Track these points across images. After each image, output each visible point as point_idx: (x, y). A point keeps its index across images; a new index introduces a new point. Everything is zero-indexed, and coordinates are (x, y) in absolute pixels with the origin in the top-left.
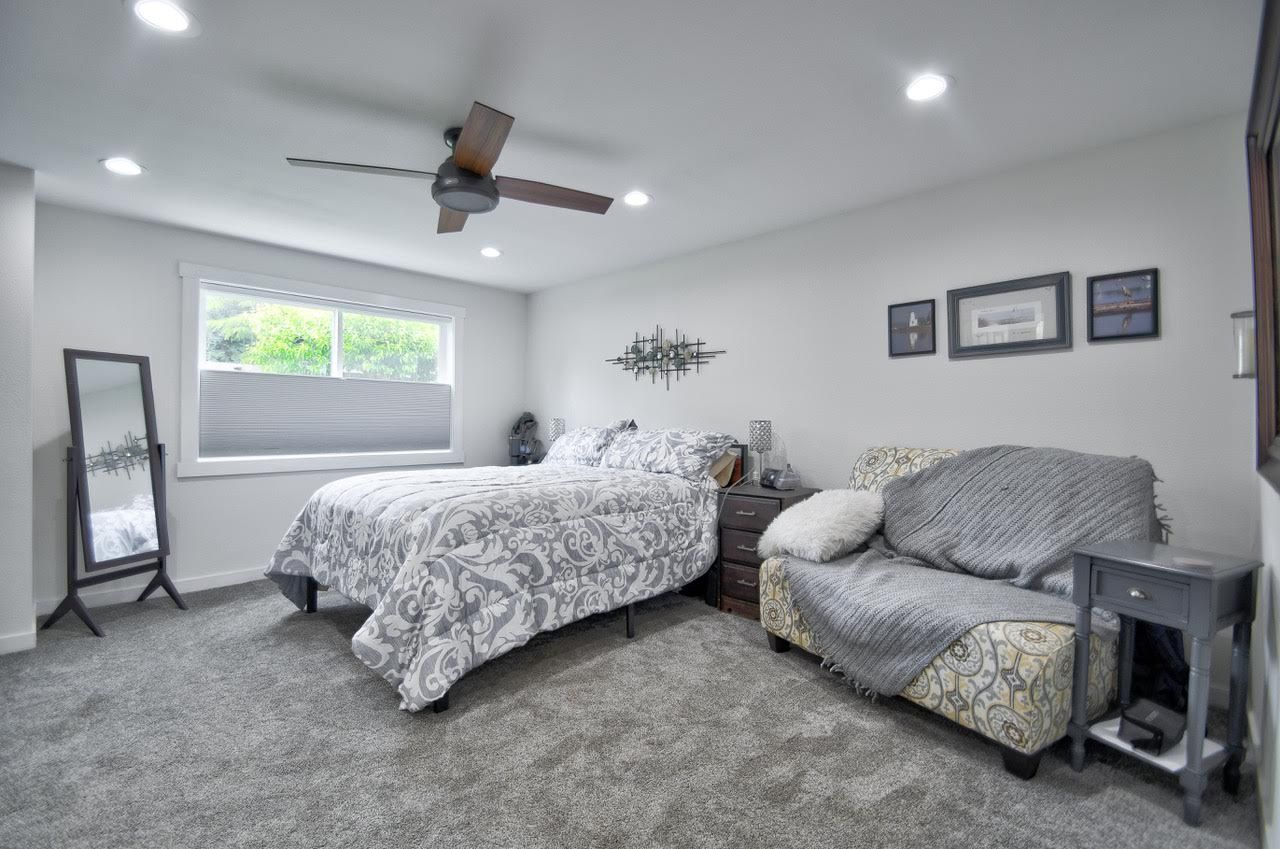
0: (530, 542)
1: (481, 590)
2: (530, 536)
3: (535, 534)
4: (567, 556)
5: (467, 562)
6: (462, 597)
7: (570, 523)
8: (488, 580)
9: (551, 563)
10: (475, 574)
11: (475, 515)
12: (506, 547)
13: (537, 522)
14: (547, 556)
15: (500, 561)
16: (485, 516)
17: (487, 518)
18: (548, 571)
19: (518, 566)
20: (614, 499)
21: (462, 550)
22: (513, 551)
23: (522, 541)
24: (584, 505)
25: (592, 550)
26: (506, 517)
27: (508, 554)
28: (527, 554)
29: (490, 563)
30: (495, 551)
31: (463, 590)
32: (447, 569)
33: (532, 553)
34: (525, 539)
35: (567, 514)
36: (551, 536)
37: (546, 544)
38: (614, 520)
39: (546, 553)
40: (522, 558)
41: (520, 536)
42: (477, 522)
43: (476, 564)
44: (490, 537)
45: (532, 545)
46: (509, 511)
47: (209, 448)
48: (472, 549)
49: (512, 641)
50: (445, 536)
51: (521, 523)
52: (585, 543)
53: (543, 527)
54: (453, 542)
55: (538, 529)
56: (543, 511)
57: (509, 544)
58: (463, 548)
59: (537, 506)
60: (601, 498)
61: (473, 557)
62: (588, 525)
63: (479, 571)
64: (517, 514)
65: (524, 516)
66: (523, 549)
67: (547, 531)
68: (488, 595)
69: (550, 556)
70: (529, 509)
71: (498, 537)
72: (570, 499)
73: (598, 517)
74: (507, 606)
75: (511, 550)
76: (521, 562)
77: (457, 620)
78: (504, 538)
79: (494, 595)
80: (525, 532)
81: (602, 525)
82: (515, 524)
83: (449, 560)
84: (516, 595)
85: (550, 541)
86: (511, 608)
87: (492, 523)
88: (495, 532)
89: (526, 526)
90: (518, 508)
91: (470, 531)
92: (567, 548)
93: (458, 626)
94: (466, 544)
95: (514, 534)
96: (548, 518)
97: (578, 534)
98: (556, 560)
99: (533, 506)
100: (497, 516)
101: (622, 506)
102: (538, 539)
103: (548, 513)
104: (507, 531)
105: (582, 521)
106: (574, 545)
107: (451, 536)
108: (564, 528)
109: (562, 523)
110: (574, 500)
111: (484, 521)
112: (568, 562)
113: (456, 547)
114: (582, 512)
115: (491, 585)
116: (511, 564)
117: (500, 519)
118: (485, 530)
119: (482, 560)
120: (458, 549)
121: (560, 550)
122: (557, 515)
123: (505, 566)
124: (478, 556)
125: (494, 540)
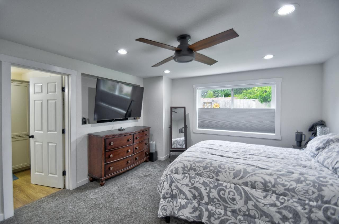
0: (200, 184)
1: (178, 192)
2: (201, 181)
3: (204, 181)
4: (217, 197)
5: (176, 180)
6: (172, 191)
7: (225, 184)
8: (181, 190)
9: (209, 196)
10: (177, 185)
11: (184, 165)
12: (190, 181)
13: (207, 177)
14: (207, 193)
15: (187, 185)
16: (187, 167)
17: (188, 168)
18: (206, 199)
19: (193, 190)
20: (261, 182)
21: (176, 176)
22: (193, 184)
23: (197, 182)
24: (238, 178)
25: (235, 202)
26: (195, 170)
27: (190, 184)
28: (197, 188)
29: (183, 184)
30: (186, 181)
31: (173, 189)
32: (169, 180)
33: (201, 188)
34: (199, 181)
35: (225, 179)
36: (212, 185)
37: (208, 188)
38: (258, 193)
39: (207, 191)
40: (195, 188)
41: (197, 180)
42: (184, 168)
43: (178, 182)
44: (187, 175)
45: (201, 185)
46: (197, 168)
47: (200, 127)
48: (179, 177)
49: (185, 217)
50: (172, 169)
51: (200, 175)
52: (231, 196)
53: (210, 180)
54: (174, 172)
55: (207, 180)
56: (212, 174)
57: (192, 181)
58: (176, 175)
59: (210, 170)
60: (253, 179)
61: (178, 179)
62: (236, 188)
63: (179, 185)
64: (200, 170)
65: (203, 172)
66: (196, 185)
67: (210, 182)
68: (180, 195)
69: (209, 193)
70: (206, 170)
71: (189, 176)
72: (230, 173)
73: (246, 188)
74: (185, 203)
75: (192, 183)
76: (195, 190)
77: (169, 197)
78: (191, 178)
79: (182, 196)
80: (200, 179)
81: (245, 192)
82: (198, 174)
83: (171, 177)
84: (191, 201)
85: (210, 188)
86: (187, 204)
87: (189, 170)
88: (189, 174)
89: (201, 176)
90: (201, 169)
91: (181, 170)
92: (219, 194)
93: (170, 199)
94: (178, 174)
95: (195, 178)
96: (213, 177)
97: (227, 191)
98: (211, 196)
99: (208, 170)
100: (191, 168)
101: (266, 188)
102: (205, 184)
103: (214, 176)
104: (193, 176)
105: (233, 186)
106: (224, 194)
107: (174, 170)
108: (221, 185)
109: (220, 182)
110: (232, 174)
111: (186, 169)
112: (218, 200)
113: (174, 174)
114: (235, 181)
115: (181, 192)
116: (190, 188)
117: (192, 170)
118: (185, 172)
119: (181, 182)
120: (175, 175)
121: (214, 193)
122: (218, 178)
123: (188, 188)
124: (180, 180)
125: (187, 177)
